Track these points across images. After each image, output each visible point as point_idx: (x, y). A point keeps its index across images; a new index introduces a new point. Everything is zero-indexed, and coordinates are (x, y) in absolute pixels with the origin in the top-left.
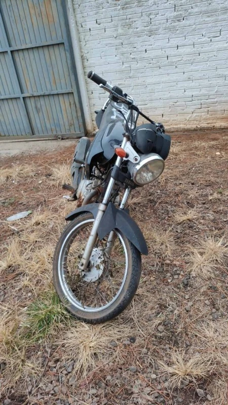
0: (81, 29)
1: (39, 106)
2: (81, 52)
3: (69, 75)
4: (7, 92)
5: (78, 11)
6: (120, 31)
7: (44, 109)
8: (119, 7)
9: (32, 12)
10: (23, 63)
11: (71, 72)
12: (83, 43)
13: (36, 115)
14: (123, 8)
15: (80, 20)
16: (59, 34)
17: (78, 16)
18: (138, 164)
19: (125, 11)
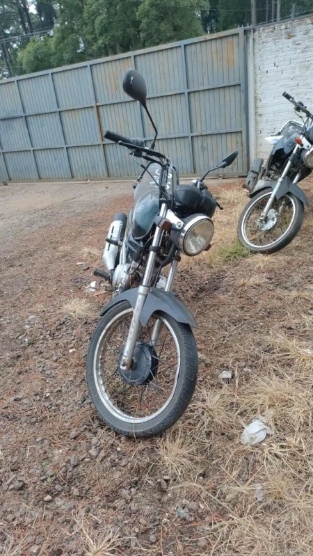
0: (258, 72)
1: (205, 145)
2: (256, 93)
3: (241, 115)
4: (177, 131)
5: (258, 55)
6: (297, 73)
7: (210, 148)
8: (299, 51)
9: (214, 56)
10: (197, 103)
11: (242, 111)
12: (258, 85)
13: (201, 154)
14: (303, 52)
15: (258, 64)
16: (237, 76)
17: (257, 60)
18: (309, 150)
19: (304, 54)
